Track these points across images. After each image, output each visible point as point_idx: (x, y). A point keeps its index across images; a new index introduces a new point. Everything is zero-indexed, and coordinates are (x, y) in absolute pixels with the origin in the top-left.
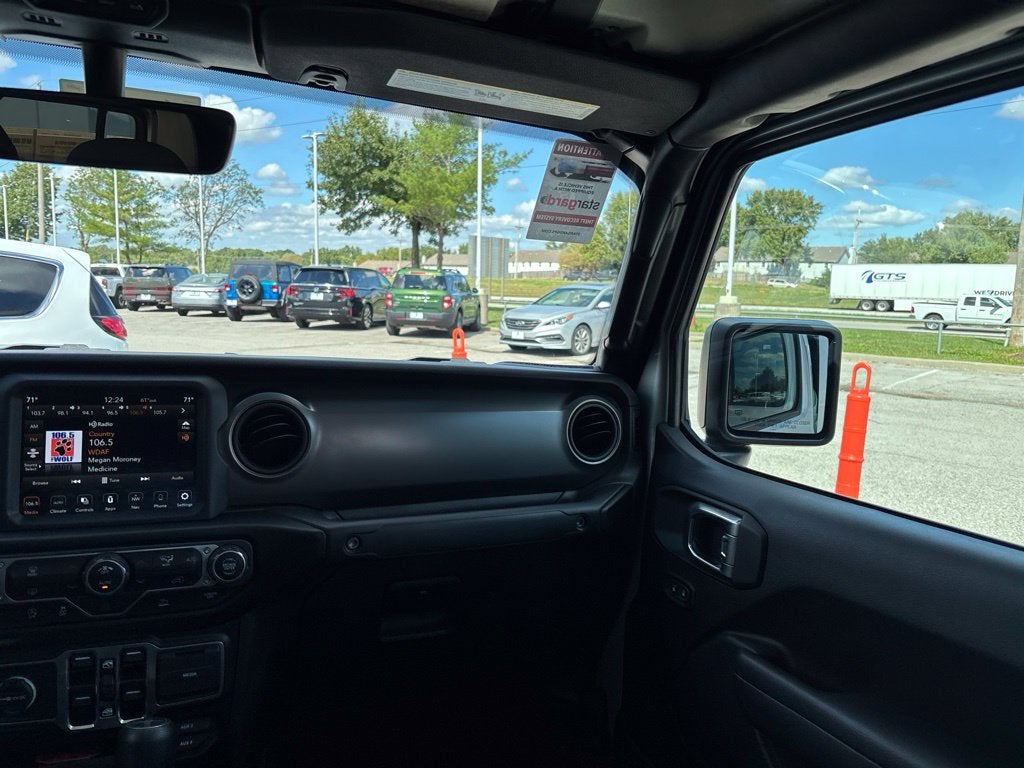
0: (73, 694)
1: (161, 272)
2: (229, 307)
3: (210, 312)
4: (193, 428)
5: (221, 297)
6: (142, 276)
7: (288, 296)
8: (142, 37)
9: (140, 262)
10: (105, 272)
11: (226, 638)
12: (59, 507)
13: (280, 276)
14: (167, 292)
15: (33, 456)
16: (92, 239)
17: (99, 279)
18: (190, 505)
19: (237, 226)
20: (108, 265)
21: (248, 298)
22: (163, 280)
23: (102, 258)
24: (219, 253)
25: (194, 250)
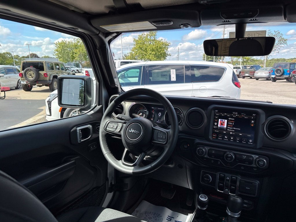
0: (219, 183)
1: (252, 67)
2: (272, 78)
3: (266, 79)
4: (255, 123)
5: (270, 74)
6: (247, 69)
7: (293, 74)
8: (251, 20)
9: (246, 65)
10: (236, 68)
11: (258, 182)
12: (220, 138)
13: (291, 67)
14: (253, 73)
15: (216, 125)
16: (234, 59)
17: (235, 70)
18: (252, 144)
19: (277, 52)
20: (238, 66)
21: (279, 75)
22: (252, 70)
23: (236, 64)
24: (270, 60)
25: (262, 60)
